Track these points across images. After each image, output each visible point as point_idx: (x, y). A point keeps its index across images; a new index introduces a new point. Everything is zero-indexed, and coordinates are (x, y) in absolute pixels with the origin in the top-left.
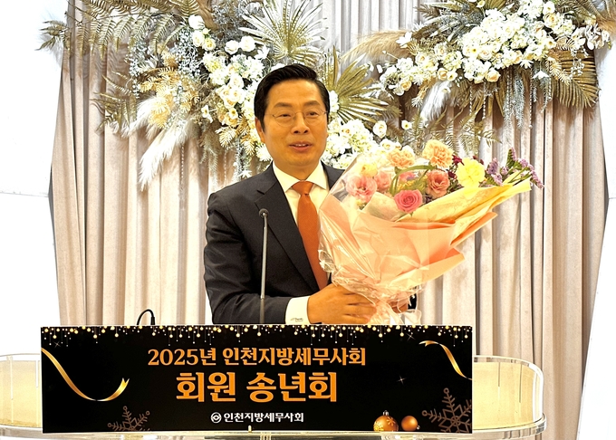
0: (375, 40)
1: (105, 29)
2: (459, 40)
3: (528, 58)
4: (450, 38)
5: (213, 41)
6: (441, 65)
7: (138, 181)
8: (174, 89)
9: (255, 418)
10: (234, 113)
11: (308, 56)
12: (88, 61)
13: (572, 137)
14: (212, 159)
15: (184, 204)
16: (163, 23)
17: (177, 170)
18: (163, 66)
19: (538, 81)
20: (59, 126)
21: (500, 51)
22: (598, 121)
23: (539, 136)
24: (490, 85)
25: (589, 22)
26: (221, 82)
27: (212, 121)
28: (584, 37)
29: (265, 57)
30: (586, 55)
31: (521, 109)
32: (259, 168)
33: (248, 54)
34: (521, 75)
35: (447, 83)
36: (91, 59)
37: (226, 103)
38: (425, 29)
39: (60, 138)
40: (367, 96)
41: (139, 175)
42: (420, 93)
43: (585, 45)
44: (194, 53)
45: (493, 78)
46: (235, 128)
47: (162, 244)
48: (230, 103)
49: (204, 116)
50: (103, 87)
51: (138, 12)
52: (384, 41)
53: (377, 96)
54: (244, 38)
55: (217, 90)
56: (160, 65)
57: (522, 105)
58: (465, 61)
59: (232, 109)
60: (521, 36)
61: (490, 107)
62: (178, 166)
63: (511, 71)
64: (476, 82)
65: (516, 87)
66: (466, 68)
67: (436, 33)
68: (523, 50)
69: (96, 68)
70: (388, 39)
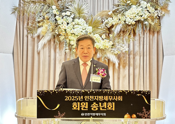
0: (102, 13)
1: (29, 9)
2: (124, 13)
3: (143, 18)
4: (122, 13)
5: (59, 12)
6: (120, 20)
7: (37, 50)
8: (48, 25)
9: (93, 115)
10: (64, 32)
11: (84, 17)
12: (24, 17)
13: (154, 39)
14: (58, 44)
15: (50, 56)
16: (45, 8)
17: (48, 47)
18: (45, 19)
19: (145, 24)
20: (16, 35)
21: (135, 16)
22: (161, 35)
23: (145, 39)
24: (133, 25)
25: (159, 9)
26: (61, 24)
27: (58, 34)
28: (157, 13)
29: (73, 17)
30: (158, 18)
31: (141, 32)
32: (70, 47)
33: (68, 16)
34: (141, 23)
35: (121, 24)
36: (25, 17)
37: (62, 29)
38: (115, 10)
39: (16, 38)
40: (100, 28)
41: (37, 48)
42: (114, 27)
43: (158, 15)
44: (53, 16)
45: (133, 23)
46: (64, 36)
47: (44, 67)
48: (63, 29)
49: (56, 32)
50: (28, 24)
51: (38, 4)
52: (104, 13)
53: (103, 27)
54: (67, 12)
55: (59, 26)
56: (44, 19)
57: (141, 30)
58: (126, 19)
59: (64, 31)
60: (141, 13)
61: (132, 31)
62: (48, 46)
63: (138, 22)
64: (129, 24)
65: (139, 26)
66: (126, 21)
67: (118, 11)
68: (141, 16)
69: (26, 19)
70: (106, 13)
